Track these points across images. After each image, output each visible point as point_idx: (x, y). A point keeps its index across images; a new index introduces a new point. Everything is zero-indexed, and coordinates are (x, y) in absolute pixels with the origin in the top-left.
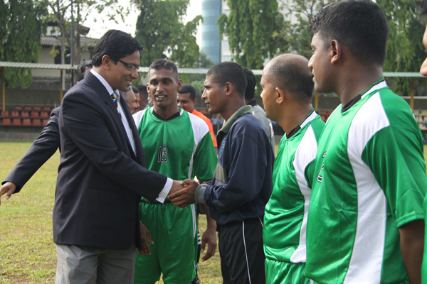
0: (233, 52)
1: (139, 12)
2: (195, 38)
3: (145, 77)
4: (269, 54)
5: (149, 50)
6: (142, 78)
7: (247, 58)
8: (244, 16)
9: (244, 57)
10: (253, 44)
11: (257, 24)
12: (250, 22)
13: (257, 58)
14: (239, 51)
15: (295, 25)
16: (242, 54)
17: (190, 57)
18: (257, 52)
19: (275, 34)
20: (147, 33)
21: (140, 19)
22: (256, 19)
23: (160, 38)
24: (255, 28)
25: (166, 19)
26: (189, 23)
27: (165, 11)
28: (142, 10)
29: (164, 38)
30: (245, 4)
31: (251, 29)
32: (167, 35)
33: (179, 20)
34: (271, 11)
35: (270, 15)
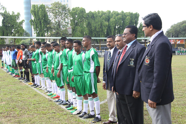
0: (35, 31)
1: (3, 18)
2: (22, 27)
3: (6, 39)
4: (46, 31)
5: (7, 30)
6: (5, 39)
7: (40, 33)
8: (38, 20)
9: (39, 32)
10: (41, 29)
11: (43, 23)
12: (40, 22)
13: (43, 33)
14: (37, 31)
15: (54, 23)
16: (38, 32)
17: (21, 33)
18: (43, 31)
19: (48, 26)
20: (6, 25)
21: (3, 20)
22: (42, 21)
23: (10, 27)
24: (42, 24)
25: (12, 21)
26: (20, 22)
27: (12, 18)
28: (4, 18)
29: (12, 27)
30: (38, 17)
31: (41, 24)
32: (13, 26)
33: (17, 21)
34: (46, 19)
35: (46, 20)
